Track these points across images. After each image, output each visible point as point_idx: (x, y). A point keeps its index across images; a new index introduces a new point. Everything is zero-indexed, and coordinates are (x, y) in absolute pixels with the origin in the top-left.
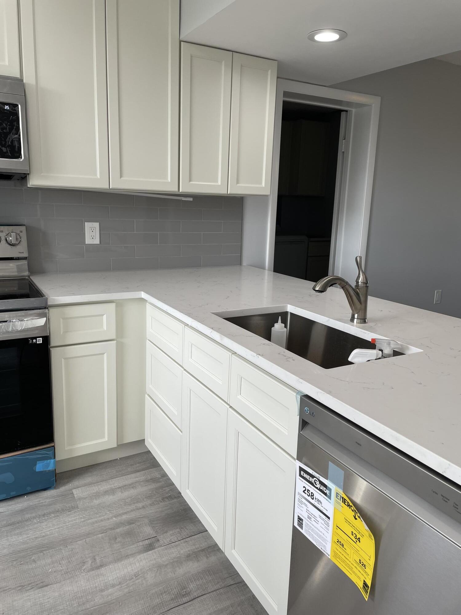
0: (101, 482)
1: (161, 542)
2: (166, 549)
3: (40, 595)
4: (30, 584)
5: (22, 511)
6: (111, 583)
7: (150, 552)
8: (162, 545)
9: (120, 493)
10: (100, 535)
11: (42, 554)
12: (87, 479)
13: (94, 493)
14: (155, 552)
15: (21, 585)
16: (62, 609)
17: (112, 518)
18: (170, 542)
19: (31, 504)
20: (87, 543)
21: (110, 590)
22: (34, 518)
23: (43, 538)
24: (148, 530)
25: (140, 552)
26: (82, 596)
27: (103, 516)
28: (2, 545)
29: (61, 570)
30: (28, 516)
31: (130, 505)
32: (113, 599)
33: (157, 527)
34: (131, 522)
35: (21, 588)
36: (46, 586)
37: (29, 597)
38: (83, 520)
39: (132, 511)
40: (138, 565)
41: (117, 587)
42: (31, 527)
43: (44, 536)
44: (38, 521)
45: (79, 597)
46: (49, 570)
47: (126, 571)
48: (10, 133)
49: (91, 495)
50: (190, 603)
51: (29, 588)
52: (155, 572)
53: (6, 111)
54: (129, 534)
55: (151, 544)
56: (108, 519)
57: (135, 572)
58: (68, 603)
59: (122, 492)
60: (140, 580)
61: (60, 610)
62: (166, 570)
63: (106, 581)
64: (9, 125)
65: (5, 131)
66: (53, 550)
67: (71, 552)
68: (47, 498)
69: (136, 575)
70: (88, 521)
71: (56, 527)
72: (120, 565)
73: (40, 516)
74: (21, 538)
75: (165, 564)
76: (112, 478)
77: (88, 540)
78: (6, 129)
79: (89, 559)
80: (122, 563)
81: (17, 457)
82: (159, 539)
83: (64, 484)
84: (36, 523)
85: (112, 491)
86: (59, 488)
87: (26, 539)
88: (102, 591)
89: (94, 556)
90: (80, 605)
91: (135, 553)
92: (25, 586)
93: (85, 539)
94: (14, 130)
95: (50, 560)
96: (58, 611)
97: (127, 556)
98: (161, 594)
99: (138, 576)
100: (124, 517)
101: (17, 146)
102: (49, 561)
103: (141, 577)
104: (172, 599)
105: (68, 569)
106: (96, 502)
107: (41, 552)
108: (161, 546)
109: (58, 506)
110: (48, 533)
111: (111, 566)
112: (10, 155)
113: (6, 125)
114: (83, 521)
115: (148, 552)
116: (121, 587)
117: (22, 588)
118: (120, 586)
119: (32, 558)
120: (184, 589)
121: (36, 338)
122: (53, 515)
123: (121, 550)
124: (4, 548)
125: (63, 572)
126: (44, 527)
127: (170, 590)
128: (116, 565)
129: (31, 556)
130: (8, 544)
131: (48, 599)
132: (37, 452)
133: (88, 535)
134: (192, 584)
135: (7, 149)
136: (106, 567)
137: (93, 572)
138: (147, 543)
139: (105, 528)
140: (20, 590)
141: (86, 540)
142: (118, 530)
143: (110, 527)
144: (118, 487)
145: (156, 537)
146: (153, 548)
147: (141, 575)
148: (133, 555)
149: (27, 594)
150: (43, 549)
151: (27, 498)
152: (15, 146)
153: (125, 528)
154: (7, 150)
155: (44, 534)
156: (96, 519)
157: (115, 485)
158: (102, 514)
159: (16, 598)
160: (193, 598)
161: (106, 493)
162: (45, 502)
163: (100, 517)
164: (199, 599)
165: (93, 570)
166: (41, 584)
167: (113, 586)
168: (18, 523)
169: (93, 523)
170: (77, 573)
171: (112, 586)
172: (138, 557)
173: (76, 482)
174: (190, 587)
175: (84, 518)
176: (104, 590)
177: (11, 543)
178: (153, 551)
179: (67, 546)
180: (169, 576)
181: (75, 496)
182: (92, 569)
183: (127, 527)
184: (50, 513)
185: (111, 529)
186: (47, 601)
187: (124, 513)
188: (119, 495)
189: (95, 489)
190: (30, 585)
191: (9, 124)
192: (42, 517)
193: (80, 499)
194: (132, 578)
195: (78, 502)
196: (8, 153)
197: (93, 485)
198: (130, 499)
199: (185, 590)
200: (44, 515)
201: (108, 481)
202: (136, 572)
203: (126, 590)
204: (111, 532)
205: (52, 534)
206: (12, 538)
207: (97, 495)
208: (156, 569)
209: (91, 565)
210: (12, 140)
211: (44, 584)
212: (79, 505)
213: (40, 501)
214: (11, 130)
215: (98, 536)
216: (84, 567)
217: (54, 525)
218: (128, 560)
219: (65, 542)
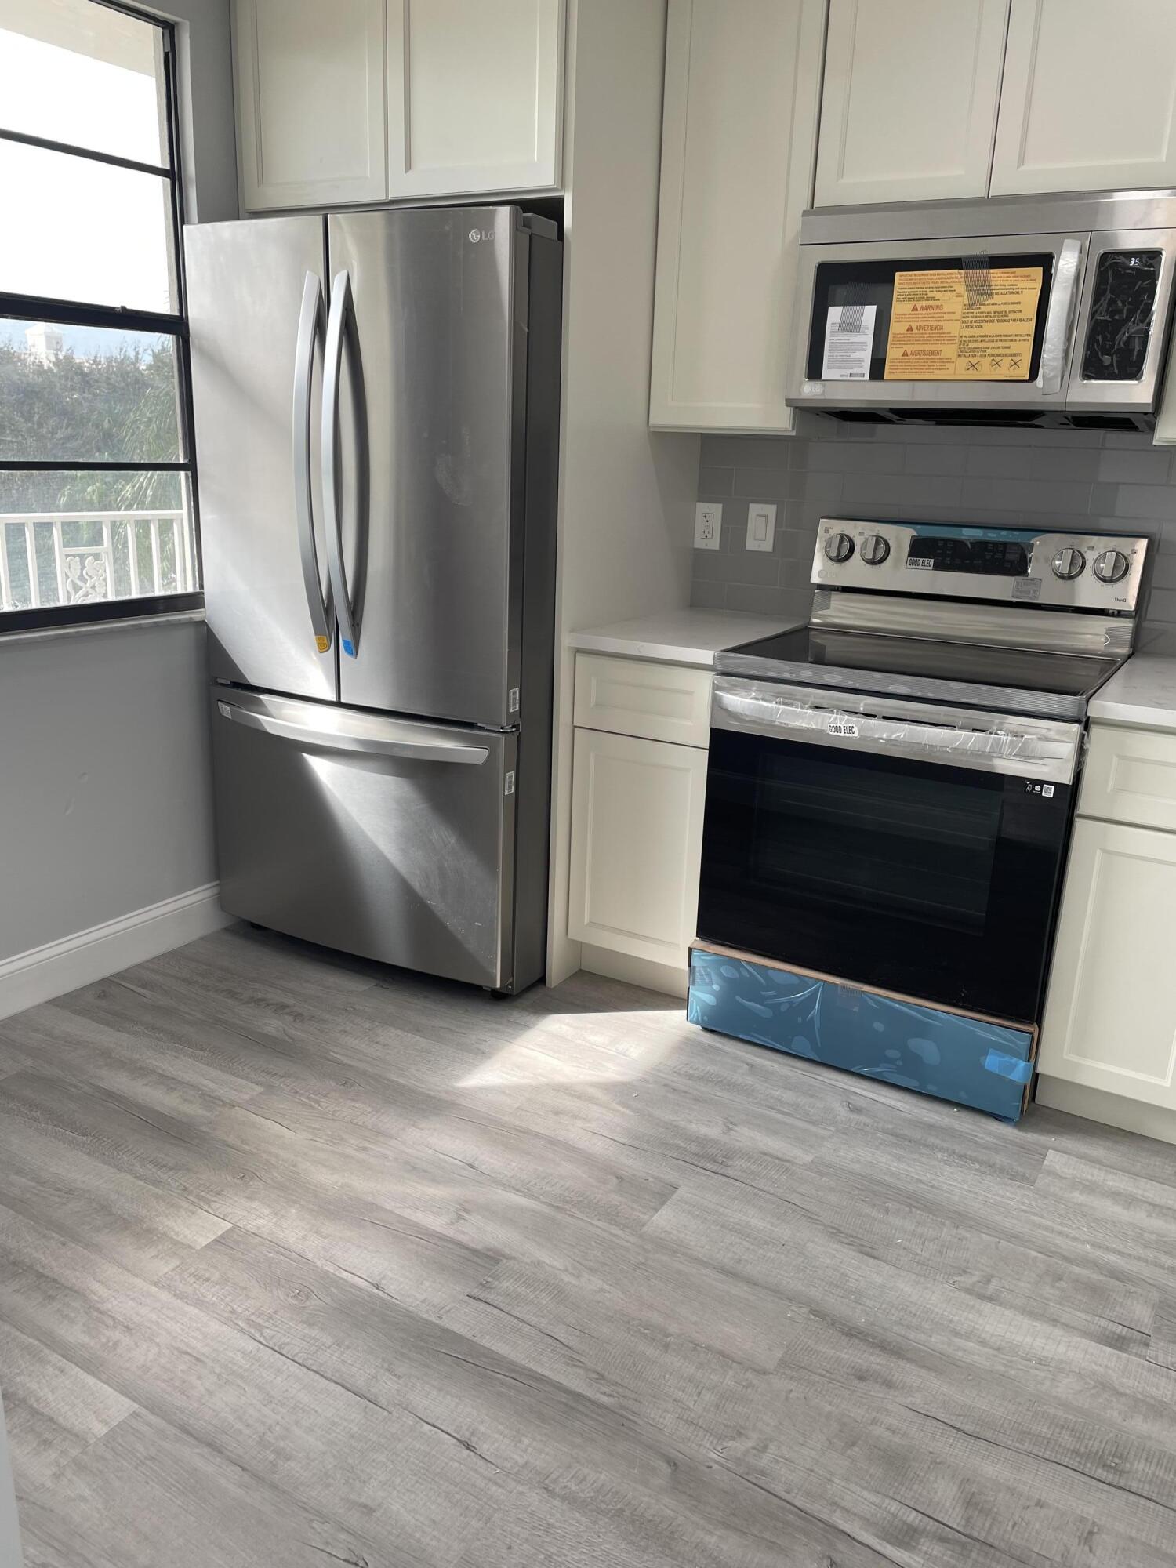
0: (1121, 1171)
1: (1151, 1352)
2: (1150, 1370)
3: (853, 1261)
4: (853, 1237)
5: (931, 1127)
6: (983, 1335)
7: (1108, 1350)
8: (1148, 1358)
9: (1143, 1215)
10: (1034, 1254)
11: (907, 1209)
12: (1098, 1149)
13: (1087, 1180)
14: (1119, 1358)
15: (840, 1228)
16: (868, 1307)
17: (1084, 1242)
18: (1173, 1366)
19: (956, 1126)
20: (997, 1248)
21: (971, 1344)
22: (942, 1150)
23: (929, 1188)
24: (1142, 1313)
25: (1086, 1334)
26: (915, 1315)
27: (1070, 1227)
28: (860, 1156)
29: (917, 1254)
30: (932, 1140)
31: (1146, 1246)
32: (964, 1360)
33: (1166, 1322)
34: (1116, 1274)
35: (835, 1231)
36: (874, 1258)
37: (834, 1252)
38: (1024, 1208)
39: (1139, 1259)
40: (1062, 1349)
41: (986, 1350)
42: (924, 1160)
43: (932, 1187)
44: (945, 1158)
45: (911, 1313)
46: (898, 1239)
47: (1029, 1340)
48: (1128, 319)
49: (1077, 1180)
50: (1106, 1487)
51: (846, 1241)
52: (1086, 1386)
53: (1129, 271)
54: (1095, 1291)
55: (1124, 1338)
56: (1075, 1239)
57: (1045, 1354)
58: (884, 1306)
59: (1149, 1215)
60: (1043, 1374)
61: (864, 1305)
62: (1112, 1401)
63: (977, 1326)
64: (1129, 303)
65: (1117, 317)
66: (931, 1216)
67: (957, 1239)
68: (990, 1134)
69: (1042, 1362)
70: (1032, 1217)
71: (966, 1187)
72: (1026, 1322)
73: (954, 1153)
74: (896, 1165)
75: (1121, 1390)
76: (1152, 1178)
77: (1003, 1243)
78: (1121, 312)
79: (977, 1273)
80: (1034, 1324)
81: (957, 1019)
82: (1152, 1344)
83: (1043, 1131)
84: (936, 1159)
85: (1130, 1201)
86: (1026, 1131)
87: (902, 1172)
88: (957, 1334)
89: (992, 1276)
90: (900, 1323)
91: (1077, 1329)
92: (842, 1233)
93: (1000, 1238)
94: (1139, 311)
95: (913, 1227)
96: (860, 1304)
97: (1055, 1322)
98: (1063, 1427)
99: (1044, 1365)
100: (1112, 1258)
101: (1137, 348)
102: (911, 1227)
103: (1050, 1371)
104: (1076, 1453)
105: (928, 1260)
106: (1078, 1197)
107: (910, 1205)
108: (1140, 1357)
109: (999, 1159)
110: (945, 1187)
111: (1007, 1312)
112: (1116, 371)
113: (1123, 302)
114: (1023, 1211)
115: (1104, 1345)
116: (996, 1356)
117: (836, 1233)
118: (995, 1353)
119: (887, 1205)
120: (1120, 1457)
121: (1041, 783)
122: (977, 1166)
123: (1052, 1304)
124: (858, 1162)
125: (918, 1257)
126: (946, 1173)
127: (1087, 1437)
128: (1020, 1318)
129: (887, 1200)
130: (869, 1159)
131: (860, 1276)
132: (996, 1028)
133: (1013, 1237)
134: (1145, 1465)
135: (1112, 359)
136: (998, 1308)
137: (968, 1297)
138: (1118, 1331)
139: (1054, 1249)
140: (832, 1233)
141: (999, 1242)
142: (1077, 1270)
143: (1066, 1254)
144: (1150, 1200)
145: (1150, 1336)
146: (1121, 1347)
147: (1051, 1369)
148: (1068, 1327)
149: (835, 1246)
150: (915, 1204)
151: (957, 1114)
152: (1134, 349)
153: (1094, 1276)
154: (1112, 362)
155: (936, 1184)
156: (1050, 1224)
157: (1146, 1194)
158: (1070, 1223)
159: (816, 1239)
160: (1121, 1485)
161: (1115, 1195)
162: (982, 1138)
163: (1061, 1224)
164: (1132, 1497)
165: (970, 1294)
166: (869, 1250)
167: (983, 1343)
168: (910, 1141)
169: (1040, 1226)
170: (937, 1277)
171: (981, 1342)
172: (1076, 1339)
173: (1068, 1142)
174: (1135, 1466)
175: (1030, 1206)
176: (962, 1335)
177: (875, 1162)
178: (1117, 1352)
179: (958, 1227)
180: (1108, 1415)
181: (1046, 1162)
182: (969, 1291)
183: (1101, 1278)
184: (974, 1160)
185: (1066, 1259)
186: (857, 1277)
187: (1119, 1252)
188: (1139, 1217)
189: (1098, 1175)
190: (851, 1239)
191: (1130, 300)
192: (956, 1157)
193: (1051, 1173)
194: (1030, 1360)
195: (1040, 1175)
196: (1113, 366)
197: (1098, 1166)
198: (1154, 1237)
199: (1117, 1460)
200: (961, 1157)
201: (1138, 1178)
202: (1047, 1358)
203: (1001, 1368)
204: (1060, 1262)
205: (949, 1193)
206: (882, 1156)
207: (1091, 1188)
208: (1092, 1383)
209: (974, 1284)
210: (1129, 338)
211: (875, 1253)
212: (1038, 1181)
213: (973, 1131)
214: (1131, 313)
215: (1029, 1251)
216: (959, 1279)
217: (965, 1182)
218: (1051, 1328)
219: (961, 1219)
